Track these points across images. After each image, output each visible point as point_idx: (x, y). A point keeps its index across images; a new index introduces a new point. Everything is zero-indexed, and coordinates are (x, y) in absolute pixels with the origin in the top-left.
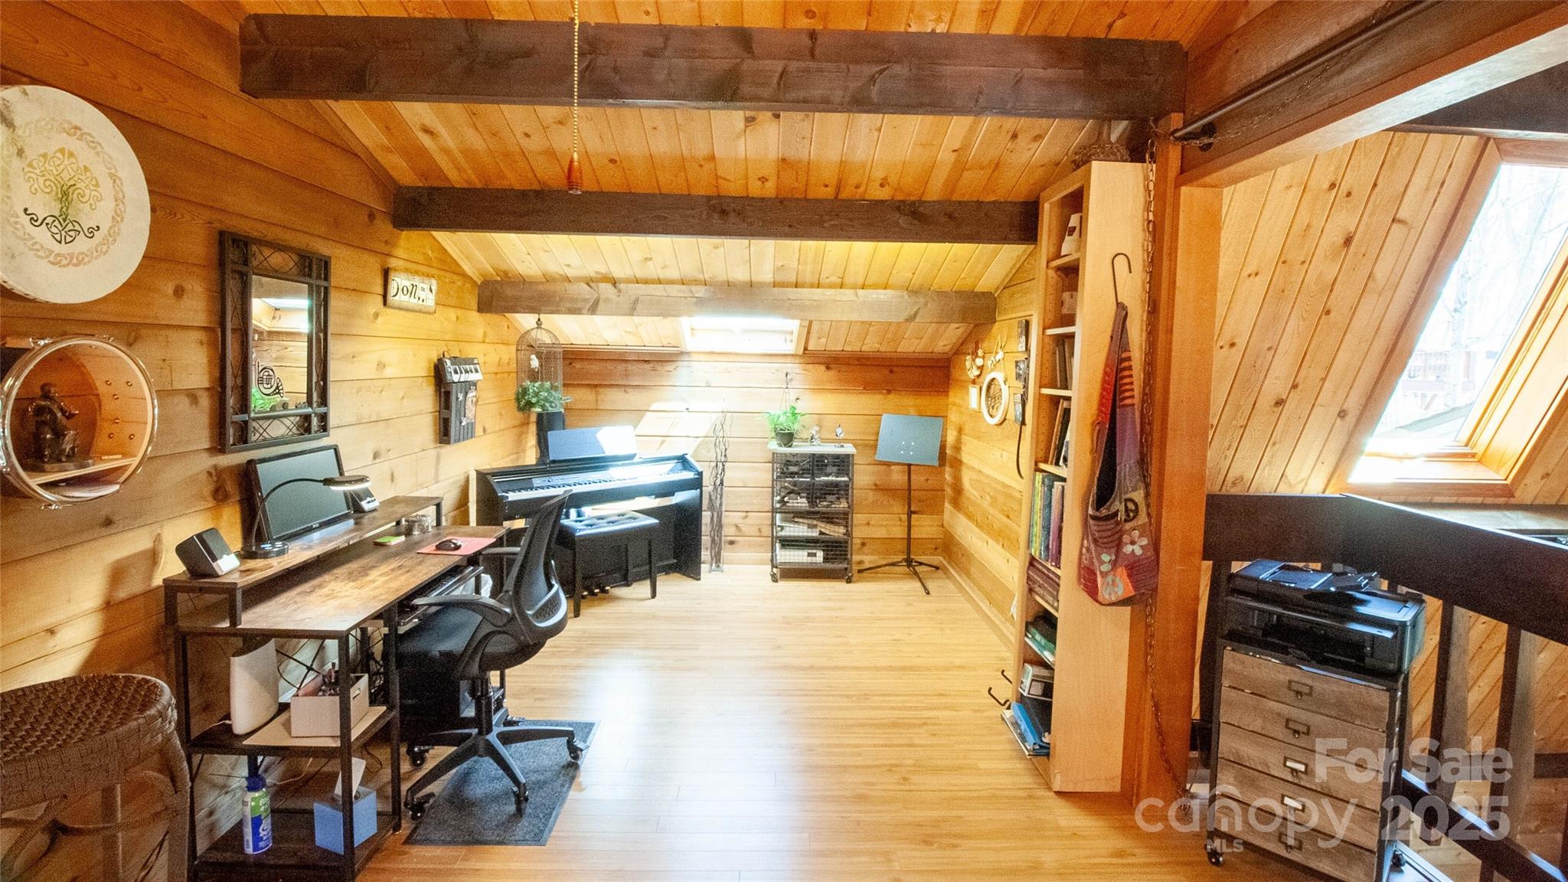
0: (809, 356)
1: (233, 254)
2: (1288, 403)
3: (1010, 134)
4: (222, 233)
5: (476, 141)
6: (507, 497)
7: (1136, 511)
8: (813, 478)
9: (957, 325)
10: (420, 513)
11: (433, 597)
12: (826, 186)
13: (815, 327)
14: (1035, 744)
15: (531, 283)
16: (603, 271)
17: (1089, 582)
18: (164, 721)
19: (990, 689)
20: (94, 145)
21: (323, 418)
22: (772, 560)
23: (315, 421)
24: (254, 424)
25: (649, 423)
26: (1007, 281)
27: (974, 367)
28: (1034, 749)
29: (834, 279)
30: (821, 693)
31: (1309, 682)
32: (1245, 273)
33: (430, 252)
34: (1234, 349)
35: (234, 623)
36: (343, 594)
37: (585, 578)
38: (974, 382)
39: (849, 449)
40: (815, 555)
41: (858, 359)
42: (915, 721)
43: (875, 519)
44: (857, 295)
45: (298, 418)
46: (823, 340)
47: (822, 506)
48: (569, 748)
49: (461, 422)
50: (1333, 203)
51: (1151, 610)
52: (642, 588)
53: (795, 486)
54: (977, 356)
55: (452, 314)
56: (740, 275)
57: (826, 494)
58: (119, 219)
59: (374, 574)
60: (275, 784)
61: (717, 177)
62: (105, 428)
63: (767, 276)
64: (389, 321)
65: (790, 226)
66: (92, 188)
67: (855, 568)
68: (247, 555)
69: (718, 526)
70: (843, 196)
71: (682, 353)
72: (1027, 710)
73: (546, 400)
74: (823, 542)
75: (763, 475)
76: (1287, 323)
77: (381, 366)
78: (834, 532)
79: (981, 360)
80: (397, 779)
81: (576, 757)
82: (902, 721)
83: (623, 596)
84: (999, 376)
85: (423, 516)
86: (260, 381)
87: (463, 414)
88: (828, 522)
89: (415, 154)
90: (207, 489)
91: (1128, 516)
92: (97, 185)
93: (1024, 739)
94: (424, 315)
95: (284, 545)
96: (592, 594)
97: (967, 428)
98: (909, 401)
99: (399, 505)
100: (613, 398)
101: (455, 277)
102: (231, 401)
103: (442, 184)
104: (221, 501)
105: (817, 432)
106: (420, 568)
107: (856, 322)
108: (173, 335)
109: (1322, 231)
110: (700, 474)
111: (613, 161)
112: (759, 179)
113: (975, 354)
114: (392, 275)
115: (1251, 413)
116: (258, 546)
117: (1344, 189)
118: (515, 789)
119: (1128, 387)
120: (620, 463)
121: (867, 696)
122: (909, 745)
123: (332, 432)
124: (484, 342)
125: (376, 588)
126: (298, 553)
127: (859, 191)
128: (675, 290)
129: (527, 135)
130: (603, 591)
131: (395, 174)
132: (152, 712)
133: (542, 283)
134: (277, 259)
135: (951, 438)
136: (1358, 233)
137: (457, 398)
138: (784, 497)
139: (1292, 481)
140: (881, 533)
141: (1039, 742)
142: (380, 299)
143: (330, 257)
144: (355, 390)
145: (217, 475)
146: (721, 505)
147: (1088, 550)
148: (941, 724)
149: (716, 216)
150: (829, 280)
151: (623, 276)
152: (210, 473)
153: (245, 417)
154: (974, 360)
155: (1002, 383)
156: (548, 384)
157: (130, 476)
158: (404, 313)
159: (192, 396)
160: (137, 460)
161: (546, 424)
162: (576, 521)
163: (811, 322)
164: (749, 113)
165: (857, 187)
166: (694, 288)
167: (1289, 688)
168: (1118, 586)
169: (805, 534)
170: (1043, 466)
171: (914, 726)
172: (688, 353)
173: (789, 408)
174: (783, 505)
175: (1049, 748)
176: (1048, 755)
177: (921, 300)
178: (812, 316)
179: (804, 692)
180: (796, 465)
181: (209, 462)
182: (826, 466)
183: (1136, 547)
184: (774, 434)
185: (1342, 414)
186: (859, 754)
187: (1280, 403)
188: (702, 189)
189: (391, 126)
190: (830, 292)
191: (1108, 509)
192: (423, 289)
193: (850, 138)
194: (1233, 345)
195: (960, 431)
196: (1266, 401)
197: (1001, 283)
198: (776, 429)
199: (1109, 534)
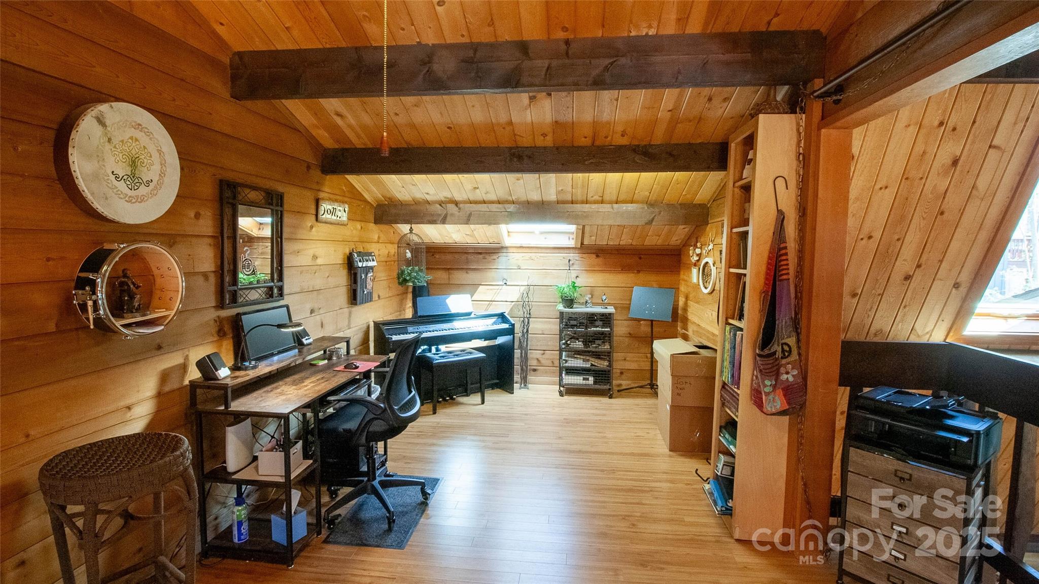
0: (583, 248)
1: (228, 194)
2: (914, 279)
3: (707, 98)
4: (221, 181)
5: (366, 119)
6: (392, 338)
7: (790, 351)
8: (586, 328)
9: (683, 226)
10: (336, 346)
11: (342, 396)
12: (586, 137)
13: (587, 229)
14: (722, 507)
15: (406, 205)
16: (449, 197)
17: (757, 399)
18: (184, 459)
19: (697, 470)
20: (149, 134)
21: (281, 289)
22: (560, 383)
23: (276, 291)
24: (240, 292)
25: (483, 293)
26: (715, 196)
27: (695, 255)
28: (722, 510)
29: (596, 198)
30: (584, 468)
31: (910, 471)
32: (877, 187)
33: (344, 188)
34: (871, 240)
35: (227, 407)
36: (288, 393)
37: (439, 390)
38: (695, 265)
39: (611, 310)
40: (588, 379)
41: (617, 250)
42: (645, 489)
43: (630, 356)
44: (612, 208)
45: (266, 289)
46: (593, 238)
47: (592, 348)
48: (422, 493)
49: (364, 292)
50: (942, 135)
51: (802, 419)
52: (476, 398)
53: (575, 334)
54: (697, 247)
55: (358, 225)
56: (535, 196)
57: (595, 339)
58: (163, 175)
59: (307, 382)
60: (253, 504)
61: (515, 135)
62: (157, 294)
63: (553, 197)
64: (320, 231)
65: (563, 164)
66: (148, 158)
67: (616, 388)
68: (235, 368)
69: (525, 359)
70: (597, 143)
71: (502, 247)
72: (719, 484)
73: (415, 278)
74: (594, 371)
75: (554, 326)
76: (911, 221)
77: (315, 257)
78: (601, 364)
79: (700, 250)
80: (319, 505)
81: (426, 499)
82: (636, 488)
83: (465, 402)
84: (710, 260)
85: (339, 348)
86: (244, 267)
87: (364, 286)
88: (597, 358)
89: (333, 129)
90: (214, 330)
91: (784, 355)
92: (151, 156)
93: (716, 503)
94: (341, 227)
95: (256, 363)
96: (445, 400)
97: (691, 296)
98: (652, 278)
99: (325, 342)
100: (459, 277)
101: (359, 203)
102: (227, 279)
103: (349, 147)
104: (221, 337)
105: (590, 298)
106: (333, 379)
107: (614, 225)
108: (194, 240)
109: (935, 156)
110: (513, 325)
111: (449, 128)
112: (542, 135)
113: (695, 246)
114: (321, 203)
115: (886, 285)
116: (242, 364)
117: (951, 125)
118: (388, 515)
119: (784, 267)
120: (462, 318)
121: (613, 471)
122: (638, 504)
123: (285, 297)
124: (378, 242)
125: (308, 389)
126: (264, 368)
127: (607, 140)
128: (494, 207)
129: (396, 114)
130: (452, 398)
131: (322, 142)
132: (178, 453)
133: (413, 205)
134: (253, 195)
135: (681, 301)
136: (963, 156)
137: (361, 277)
138: (567, 341)
139: (920, 333)
140: (633, 366)
141: (725, 505)
142: (314, 217)
143: (283, 193)
144: (299, 273)
145: (220, 321)
146: (527, 345)
147: (757, 377)
148: (662, 491)
149: (515, 160)
150: (593, 198)
151: (461, 199)
152: (215, 321)
153: (235, 288)
154: (695, 250)
155: (712, 265)
156: (417, 268)
157: (169, 321)
158: (328, 225)
159: (205, 275)
160: (174, 312)
161: (418, 292)
162: (434, 354)
163: (584, 226)
164: (531, 94)
165: (606, 137)
166: (507, 206)
167: (896, 475)
168: (777, 402)
169: (582, 365)
170: (731, 321)
171: (643, 491)
172: (506, 248)
173: (571, 283)
174: (567, 346)
175: (732, 510)
176: (731, 515)
177: (657, 210)
178: (585, 222)
179: (573, 467)
180: (575, 320)
181: (213, 314)
182: (595, 321)
183: (789, 376)
184: (561, 300)
185: (956, 286)
186: (604, 507)
187: (908, 278)
188: (506, 143)
189: (318, 113)
190: (594, 206)
191: (770, 349)
192: (340, 211)
193: (598, 106)
194: (870, 237)
195: (687, 298)
196: (897, 277)
197: (711, 198)
198: (562, 296)
199: (770, 366)
